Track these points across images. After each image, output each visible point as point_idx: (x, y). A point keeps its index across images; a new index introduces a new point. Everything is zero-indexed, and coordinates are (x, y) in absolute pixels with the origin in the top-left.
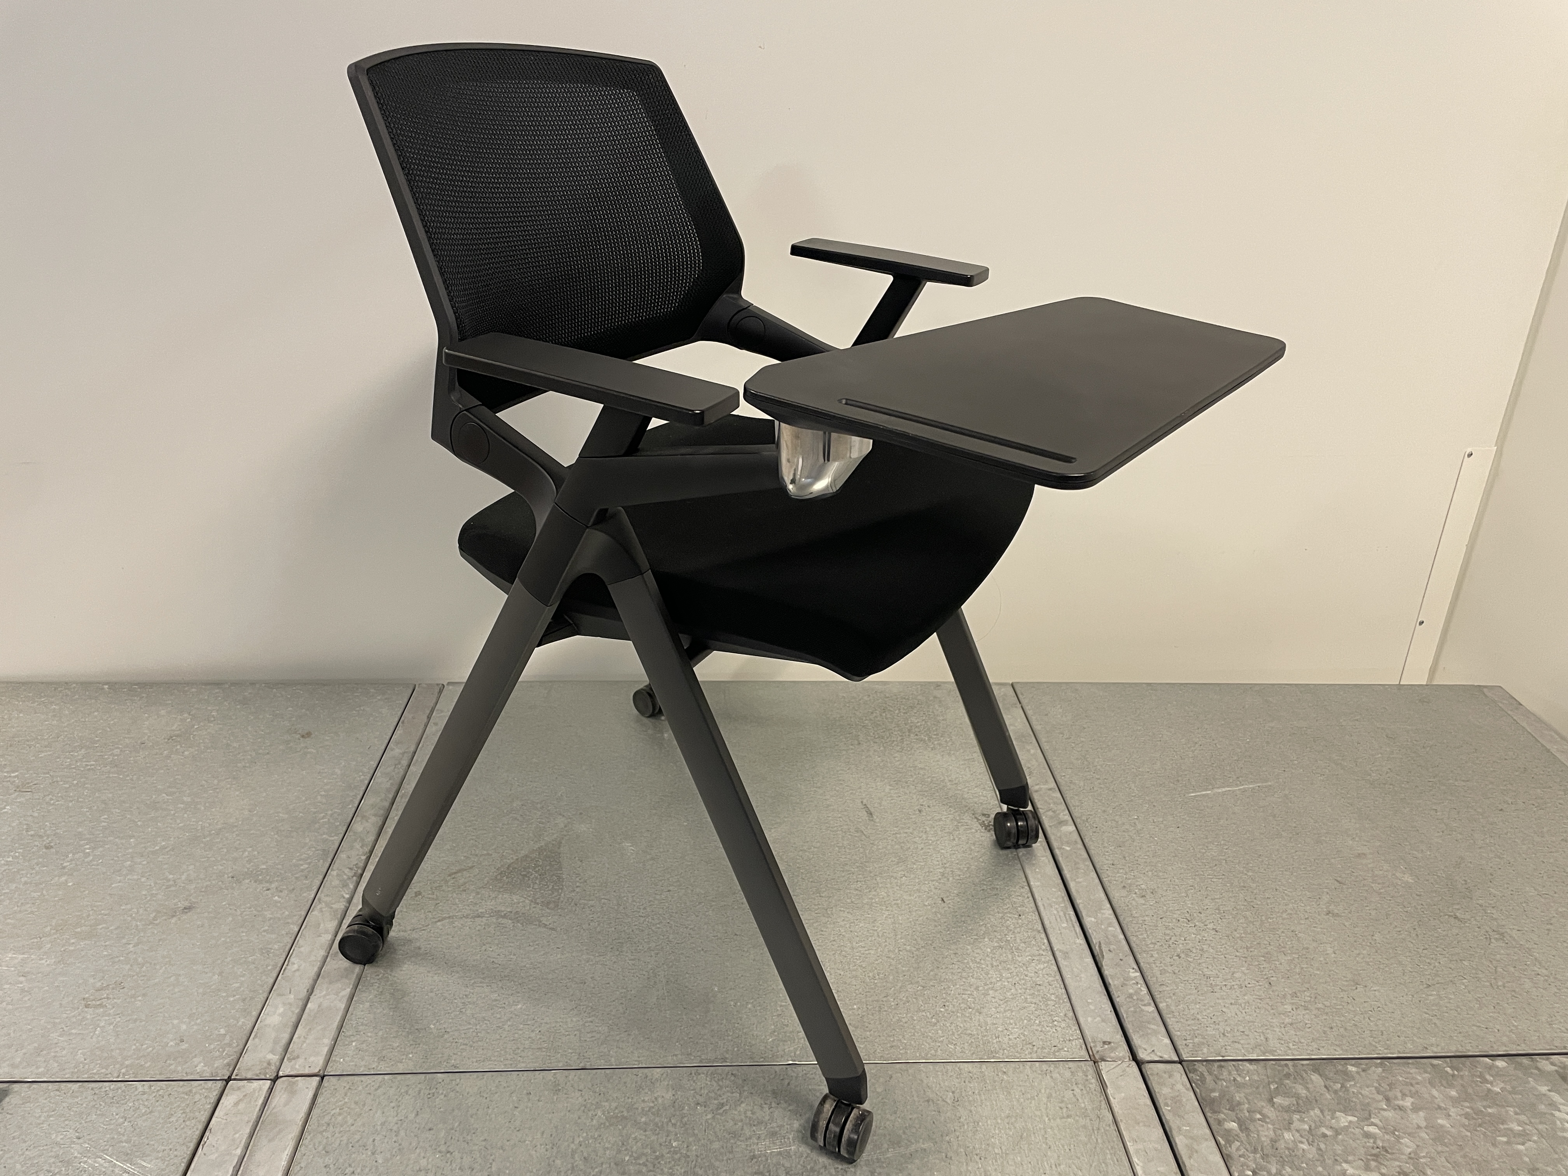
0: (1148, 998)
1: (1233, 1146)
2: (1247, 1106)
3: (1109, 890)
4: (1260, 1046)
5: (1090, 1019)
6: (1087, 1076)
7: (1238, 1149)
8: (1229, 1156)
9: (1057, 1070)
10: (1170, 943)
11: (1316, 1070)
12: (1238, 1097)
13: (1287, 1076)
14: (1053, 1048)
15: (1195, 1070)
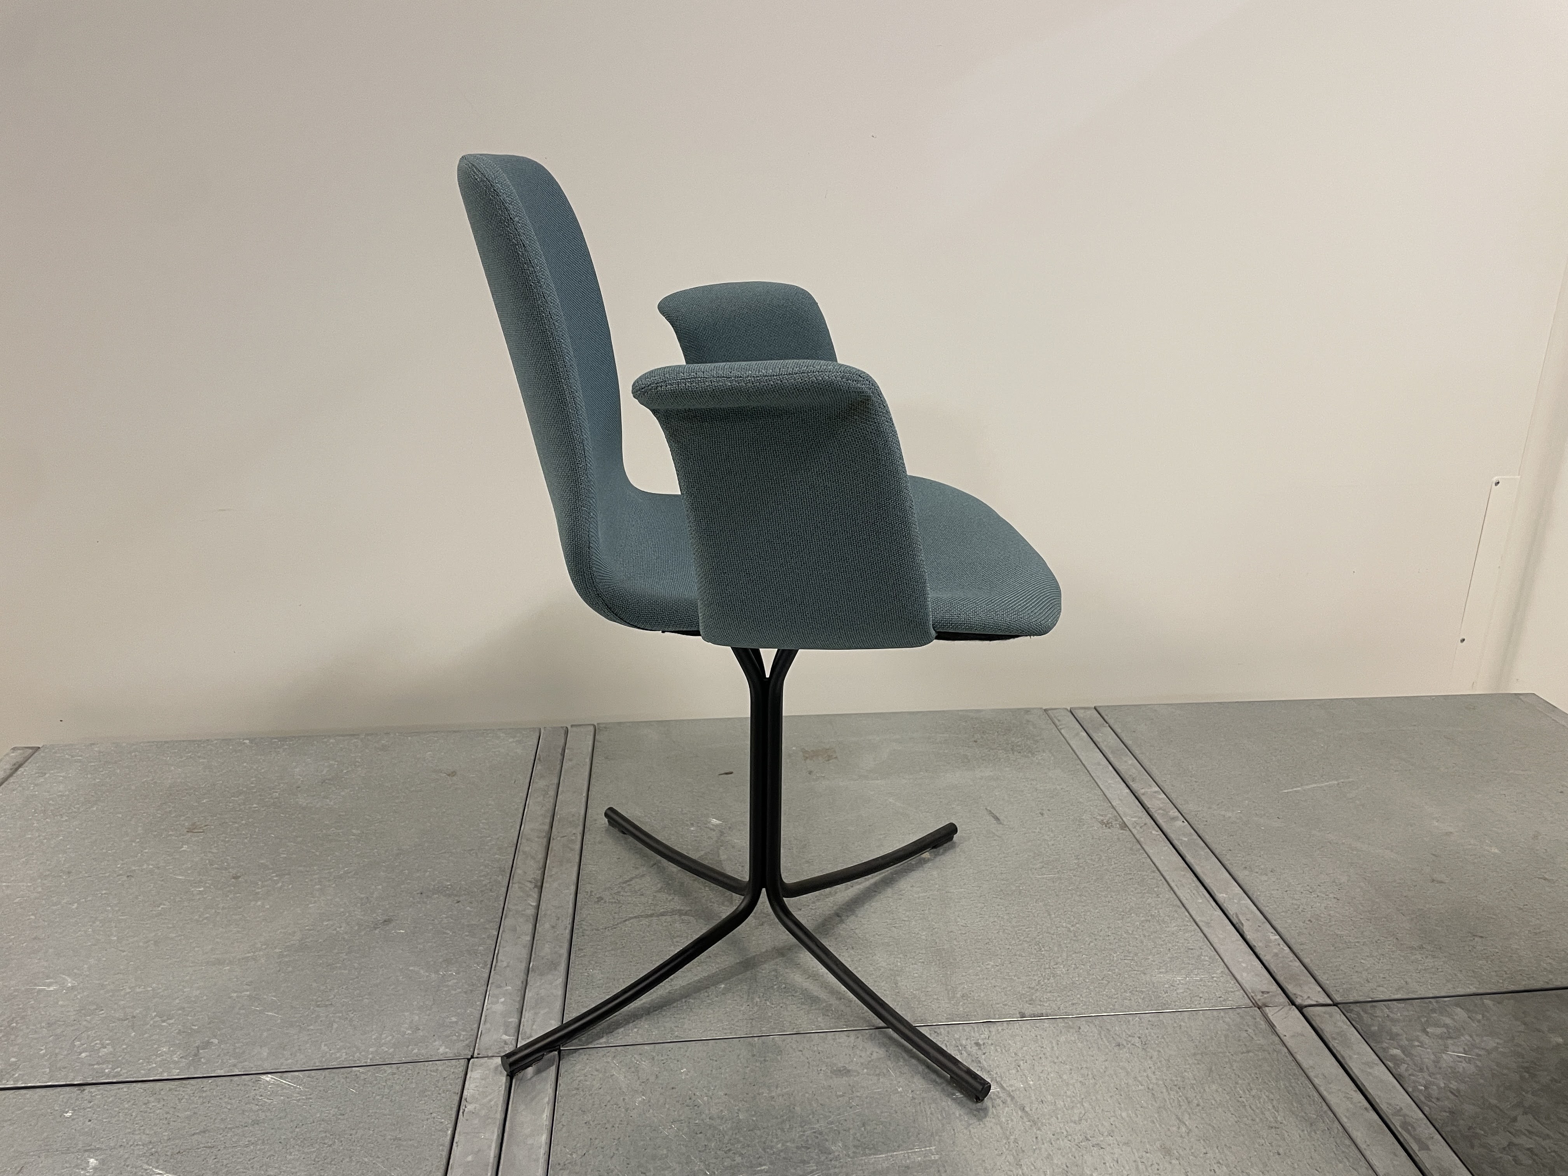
0: (1291, 955)
1: (1401, 1067)
2: (1405, 1036)
3: (1232, 870)
4: (1402, 988)
5: (1245, 974)
6: (1255, 1019)
7: (1407, 1070)
8: (1400, 1075)
9: (1227, 1016)
10: (1300, 910)
11: (1457, 1005)
12: (1395, 1029)
13: (1434, 1011)
14: (1219, 999)
15: (1351, 1011)
